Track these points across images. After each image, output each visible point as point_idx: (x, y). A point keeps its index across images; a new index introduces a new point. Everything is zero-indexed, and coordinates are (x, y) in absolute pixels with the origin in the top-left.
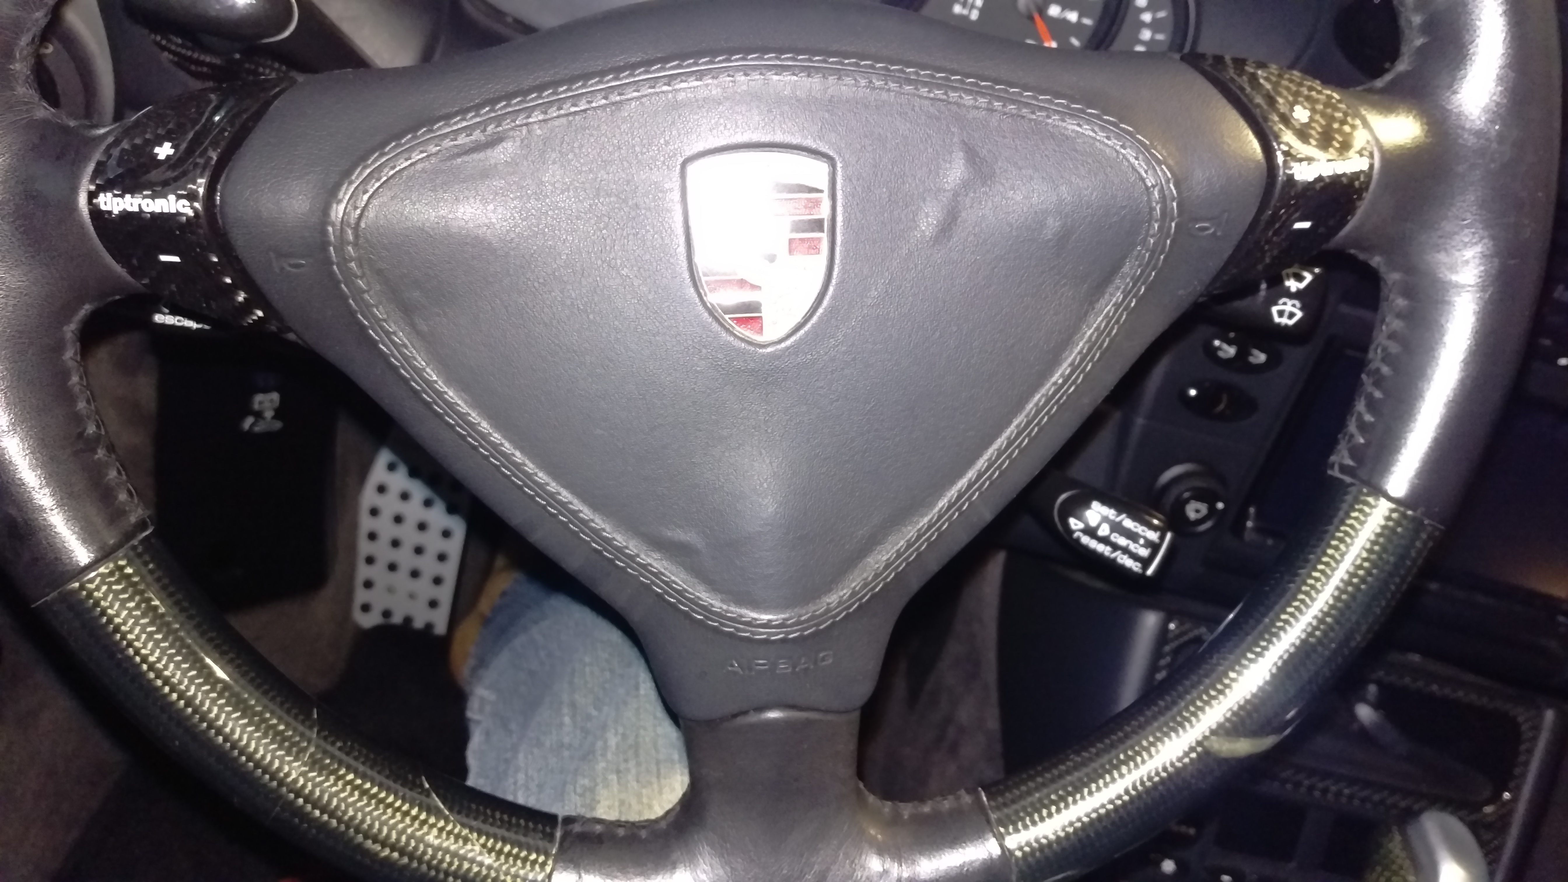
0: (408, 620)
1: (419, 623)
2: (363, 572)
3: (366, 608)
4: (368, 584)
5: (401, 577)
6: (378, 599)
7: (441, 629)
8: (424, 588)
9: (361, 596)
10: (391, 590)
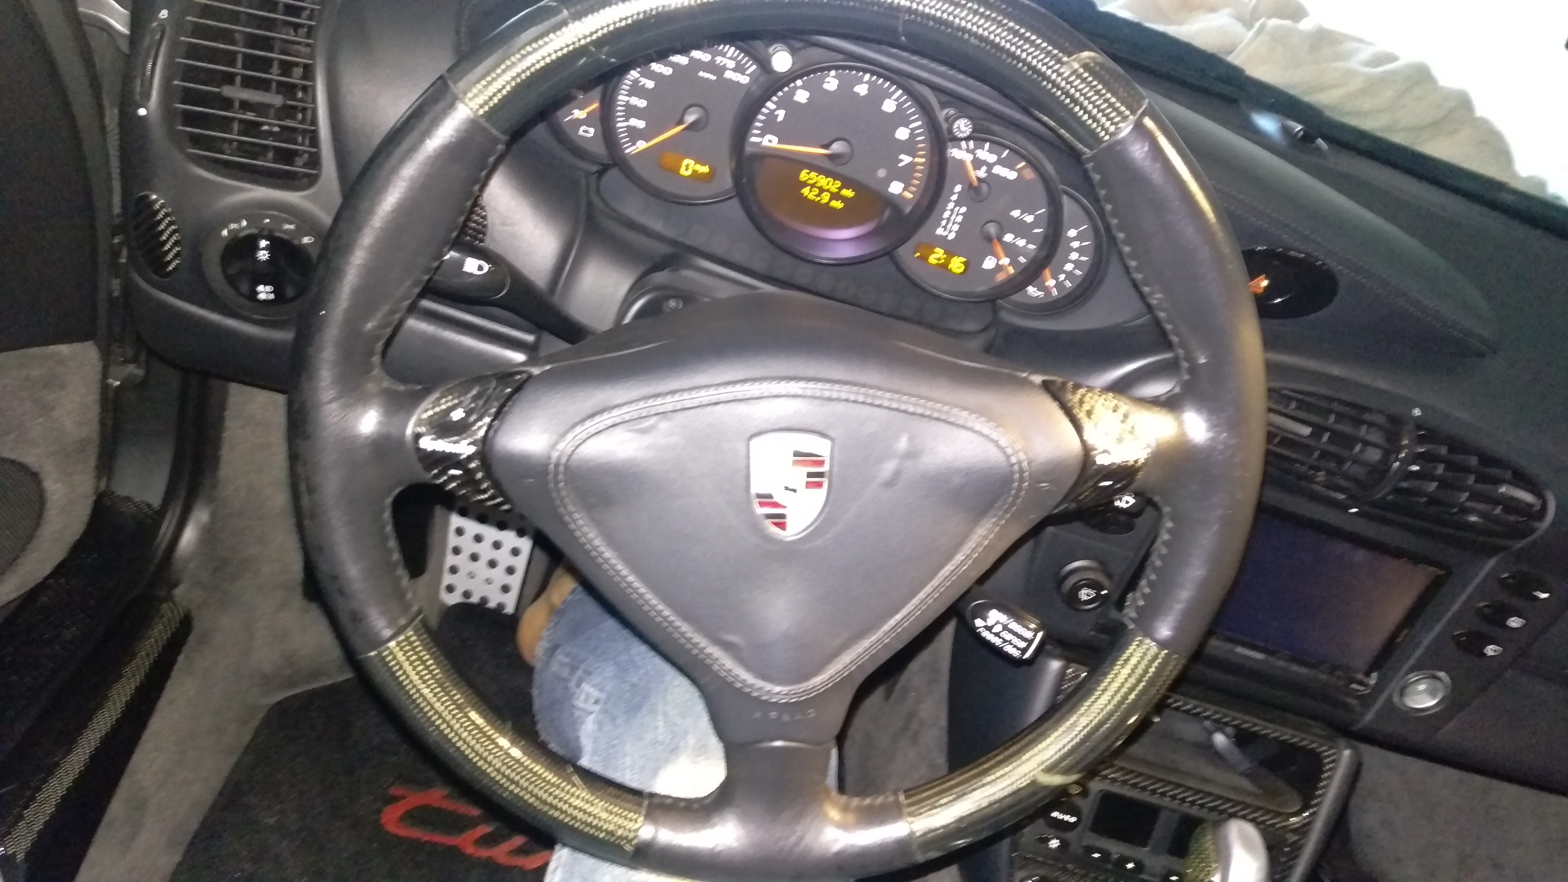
0: (484, 600)
1: (492, 604)
2: (451, 560)
3: (450, 589)
4: (454, 570)
5: (480, 567)
6: (461, 582)
7: (510, 609)
8: (499, 575)
9: (448, 579)
10: (471, 575)
